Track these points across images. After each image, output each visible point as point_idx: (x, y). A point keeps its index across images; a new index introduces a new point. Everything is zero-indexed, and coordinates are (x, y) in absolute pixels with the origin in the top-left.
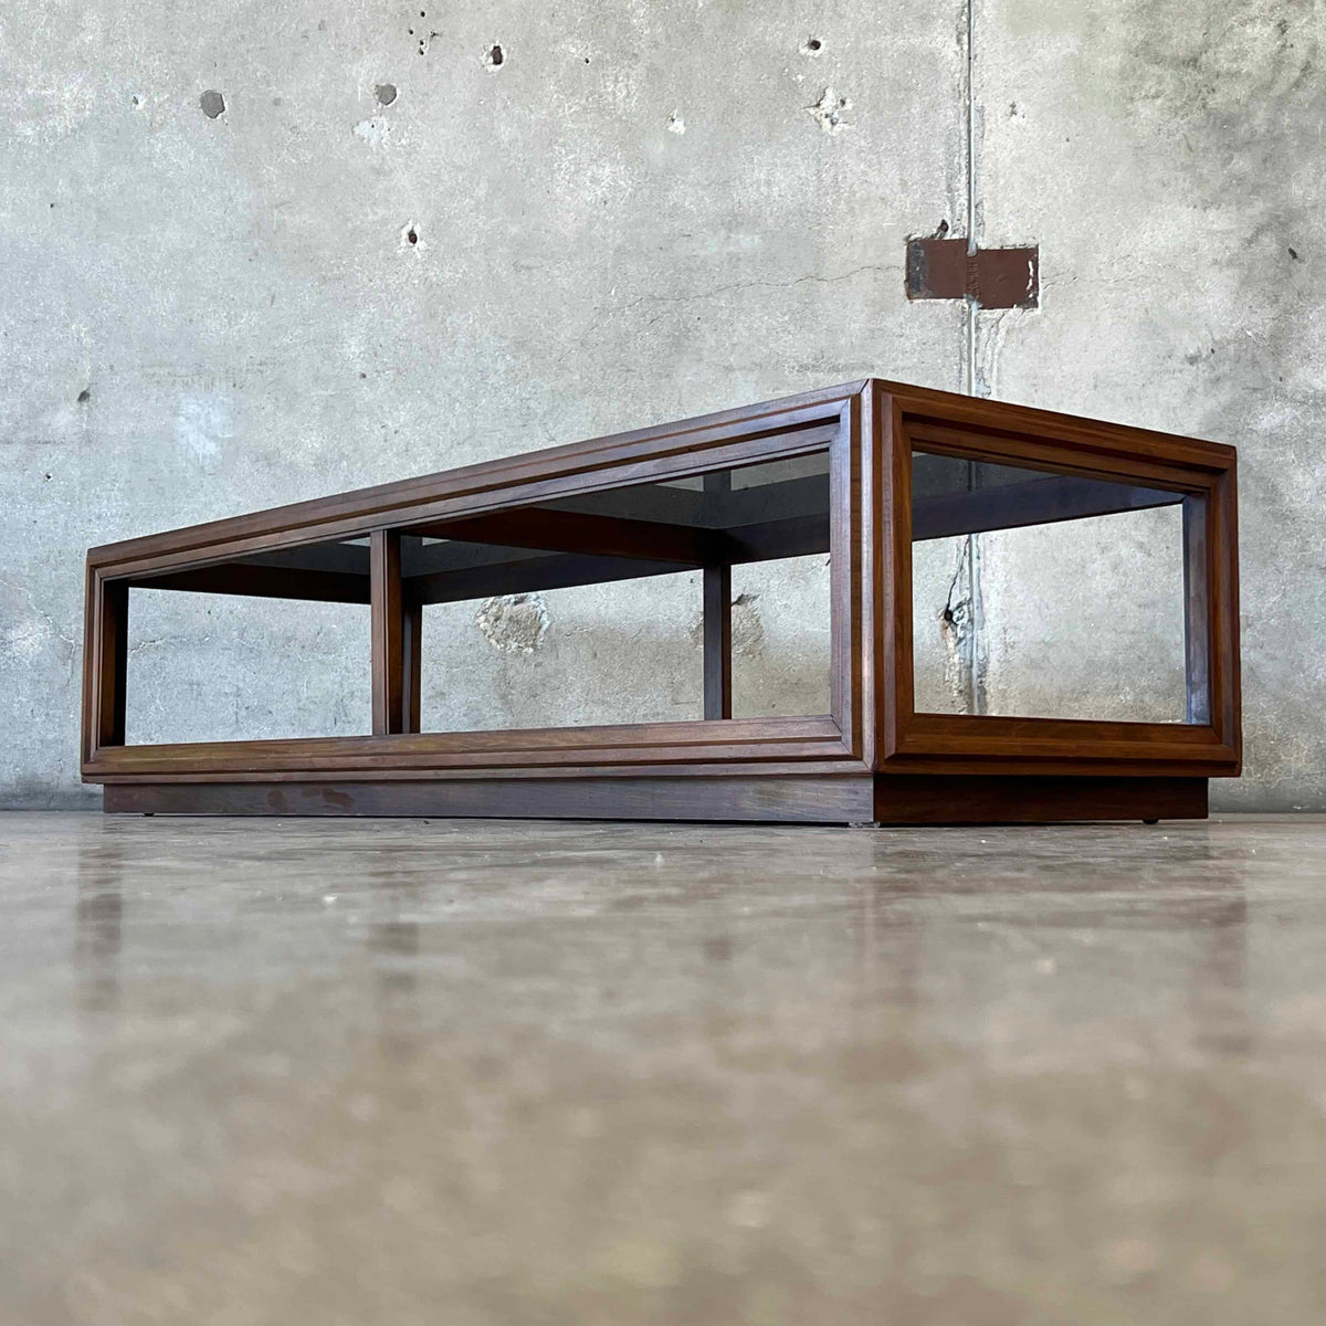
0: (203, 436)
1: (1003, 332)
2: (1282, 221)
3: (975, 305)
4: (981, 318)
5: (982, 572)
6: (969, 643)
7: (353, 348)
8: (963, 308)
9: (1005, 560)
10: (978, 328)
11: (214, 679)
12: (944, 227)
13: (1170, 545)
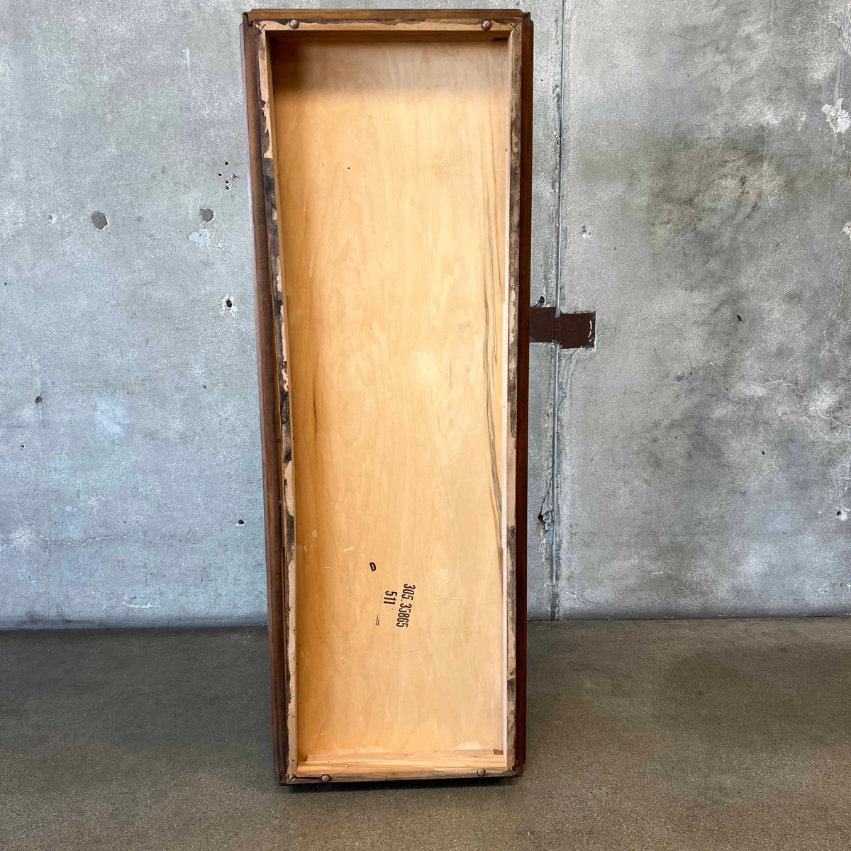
0: (112, 423)
1: (574, 362)
2: (734, 299)
3: (558, 346)
4: (562, 354)
5: (559, 495)
6: (551, 533)
7: (198, 371)
8: (552, 348)
9: (572, 488)
10: (560, 360)
11: (131, 558)
12: (542, 300)
13: (662, 481)
